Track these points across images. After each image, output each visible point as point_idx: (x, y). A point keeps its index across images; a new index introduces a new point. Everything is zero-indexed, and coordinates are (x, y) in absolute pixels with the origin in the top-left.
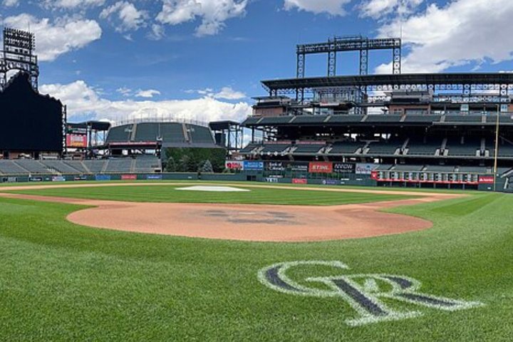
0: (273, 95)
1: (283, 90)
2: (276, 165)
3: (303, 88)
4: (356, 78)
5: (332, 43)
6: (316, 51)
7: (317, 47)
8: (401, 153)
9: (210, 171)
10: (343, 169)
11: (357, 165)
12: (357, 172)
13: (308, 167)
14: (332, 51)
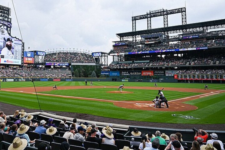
0: (122, 40)
1: (126, 37)
2: (125, 73)
3: (136, 35)
4: (162, 28)
5: (149, 14)
6: (141, 19)
7: (141, 17)
8: (190, 64)
9: (95, 77)
10: (159, 74)
11: (166, 71)
12: (166, 75)
13: (141, 73)
14: (149, 18)
